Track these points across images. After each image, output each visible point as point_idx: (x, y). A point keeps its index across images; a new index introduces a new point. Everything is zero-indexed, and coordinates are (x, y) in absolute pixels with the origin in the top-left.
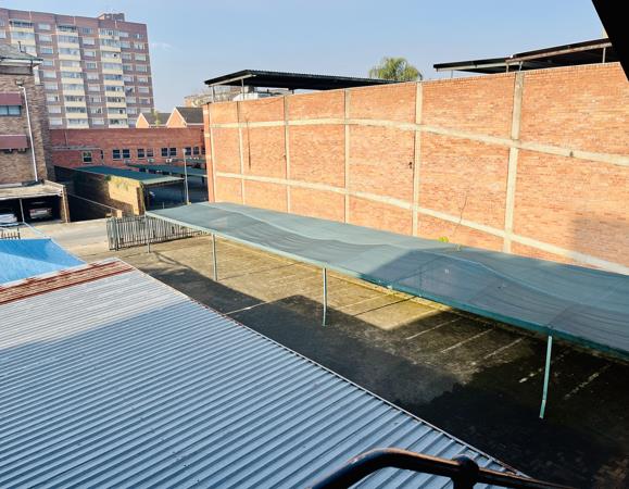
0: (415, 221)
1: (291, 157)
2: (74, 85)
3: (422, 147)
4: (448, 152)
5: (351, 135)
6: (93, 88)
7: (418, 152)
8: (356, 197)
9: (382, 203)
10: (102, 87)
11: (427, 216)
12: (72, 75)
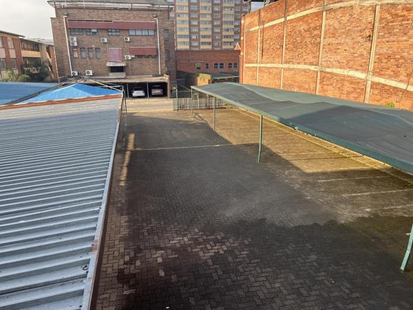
0: (368, 89)
1: (286, 46)
2: (207, 28)
3: (381, 19)
4: (403, 20)
5: (327, 19)
6: (217, 30)
7: (376, 25)
8: (326, 72)
9: (344, 76)
10: (221, 29)
11: (378, 84)
12: (206, 22)
